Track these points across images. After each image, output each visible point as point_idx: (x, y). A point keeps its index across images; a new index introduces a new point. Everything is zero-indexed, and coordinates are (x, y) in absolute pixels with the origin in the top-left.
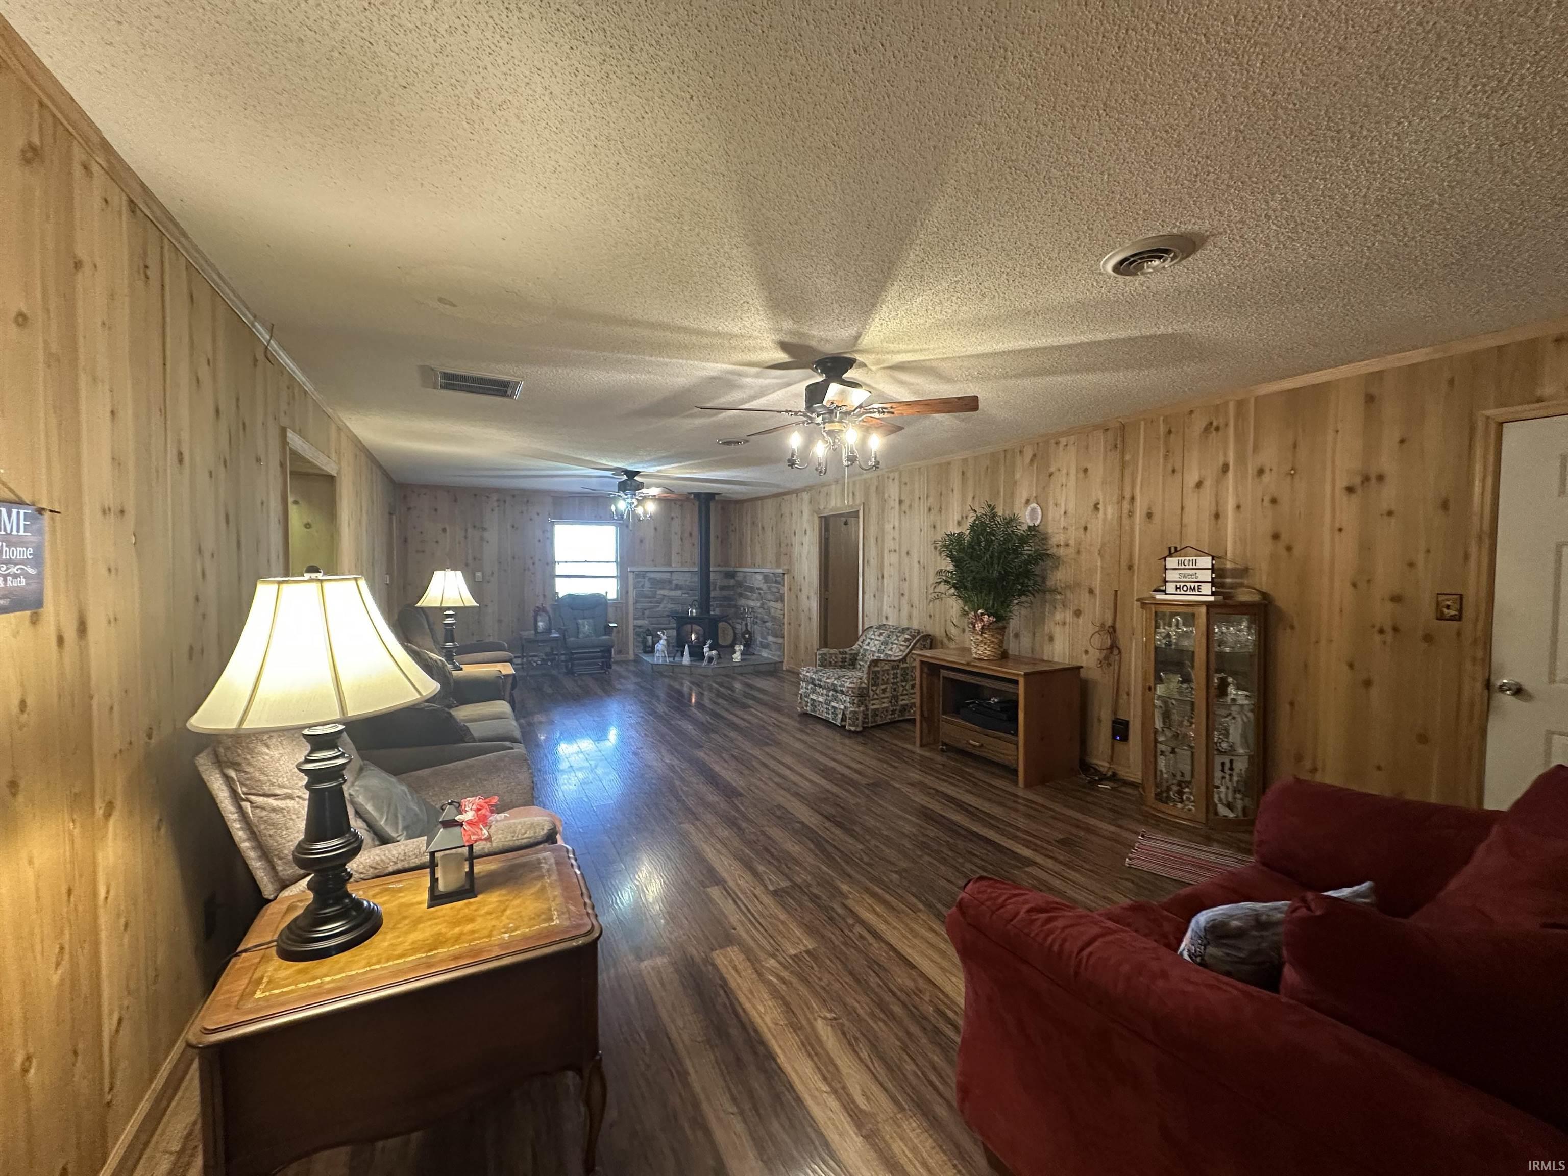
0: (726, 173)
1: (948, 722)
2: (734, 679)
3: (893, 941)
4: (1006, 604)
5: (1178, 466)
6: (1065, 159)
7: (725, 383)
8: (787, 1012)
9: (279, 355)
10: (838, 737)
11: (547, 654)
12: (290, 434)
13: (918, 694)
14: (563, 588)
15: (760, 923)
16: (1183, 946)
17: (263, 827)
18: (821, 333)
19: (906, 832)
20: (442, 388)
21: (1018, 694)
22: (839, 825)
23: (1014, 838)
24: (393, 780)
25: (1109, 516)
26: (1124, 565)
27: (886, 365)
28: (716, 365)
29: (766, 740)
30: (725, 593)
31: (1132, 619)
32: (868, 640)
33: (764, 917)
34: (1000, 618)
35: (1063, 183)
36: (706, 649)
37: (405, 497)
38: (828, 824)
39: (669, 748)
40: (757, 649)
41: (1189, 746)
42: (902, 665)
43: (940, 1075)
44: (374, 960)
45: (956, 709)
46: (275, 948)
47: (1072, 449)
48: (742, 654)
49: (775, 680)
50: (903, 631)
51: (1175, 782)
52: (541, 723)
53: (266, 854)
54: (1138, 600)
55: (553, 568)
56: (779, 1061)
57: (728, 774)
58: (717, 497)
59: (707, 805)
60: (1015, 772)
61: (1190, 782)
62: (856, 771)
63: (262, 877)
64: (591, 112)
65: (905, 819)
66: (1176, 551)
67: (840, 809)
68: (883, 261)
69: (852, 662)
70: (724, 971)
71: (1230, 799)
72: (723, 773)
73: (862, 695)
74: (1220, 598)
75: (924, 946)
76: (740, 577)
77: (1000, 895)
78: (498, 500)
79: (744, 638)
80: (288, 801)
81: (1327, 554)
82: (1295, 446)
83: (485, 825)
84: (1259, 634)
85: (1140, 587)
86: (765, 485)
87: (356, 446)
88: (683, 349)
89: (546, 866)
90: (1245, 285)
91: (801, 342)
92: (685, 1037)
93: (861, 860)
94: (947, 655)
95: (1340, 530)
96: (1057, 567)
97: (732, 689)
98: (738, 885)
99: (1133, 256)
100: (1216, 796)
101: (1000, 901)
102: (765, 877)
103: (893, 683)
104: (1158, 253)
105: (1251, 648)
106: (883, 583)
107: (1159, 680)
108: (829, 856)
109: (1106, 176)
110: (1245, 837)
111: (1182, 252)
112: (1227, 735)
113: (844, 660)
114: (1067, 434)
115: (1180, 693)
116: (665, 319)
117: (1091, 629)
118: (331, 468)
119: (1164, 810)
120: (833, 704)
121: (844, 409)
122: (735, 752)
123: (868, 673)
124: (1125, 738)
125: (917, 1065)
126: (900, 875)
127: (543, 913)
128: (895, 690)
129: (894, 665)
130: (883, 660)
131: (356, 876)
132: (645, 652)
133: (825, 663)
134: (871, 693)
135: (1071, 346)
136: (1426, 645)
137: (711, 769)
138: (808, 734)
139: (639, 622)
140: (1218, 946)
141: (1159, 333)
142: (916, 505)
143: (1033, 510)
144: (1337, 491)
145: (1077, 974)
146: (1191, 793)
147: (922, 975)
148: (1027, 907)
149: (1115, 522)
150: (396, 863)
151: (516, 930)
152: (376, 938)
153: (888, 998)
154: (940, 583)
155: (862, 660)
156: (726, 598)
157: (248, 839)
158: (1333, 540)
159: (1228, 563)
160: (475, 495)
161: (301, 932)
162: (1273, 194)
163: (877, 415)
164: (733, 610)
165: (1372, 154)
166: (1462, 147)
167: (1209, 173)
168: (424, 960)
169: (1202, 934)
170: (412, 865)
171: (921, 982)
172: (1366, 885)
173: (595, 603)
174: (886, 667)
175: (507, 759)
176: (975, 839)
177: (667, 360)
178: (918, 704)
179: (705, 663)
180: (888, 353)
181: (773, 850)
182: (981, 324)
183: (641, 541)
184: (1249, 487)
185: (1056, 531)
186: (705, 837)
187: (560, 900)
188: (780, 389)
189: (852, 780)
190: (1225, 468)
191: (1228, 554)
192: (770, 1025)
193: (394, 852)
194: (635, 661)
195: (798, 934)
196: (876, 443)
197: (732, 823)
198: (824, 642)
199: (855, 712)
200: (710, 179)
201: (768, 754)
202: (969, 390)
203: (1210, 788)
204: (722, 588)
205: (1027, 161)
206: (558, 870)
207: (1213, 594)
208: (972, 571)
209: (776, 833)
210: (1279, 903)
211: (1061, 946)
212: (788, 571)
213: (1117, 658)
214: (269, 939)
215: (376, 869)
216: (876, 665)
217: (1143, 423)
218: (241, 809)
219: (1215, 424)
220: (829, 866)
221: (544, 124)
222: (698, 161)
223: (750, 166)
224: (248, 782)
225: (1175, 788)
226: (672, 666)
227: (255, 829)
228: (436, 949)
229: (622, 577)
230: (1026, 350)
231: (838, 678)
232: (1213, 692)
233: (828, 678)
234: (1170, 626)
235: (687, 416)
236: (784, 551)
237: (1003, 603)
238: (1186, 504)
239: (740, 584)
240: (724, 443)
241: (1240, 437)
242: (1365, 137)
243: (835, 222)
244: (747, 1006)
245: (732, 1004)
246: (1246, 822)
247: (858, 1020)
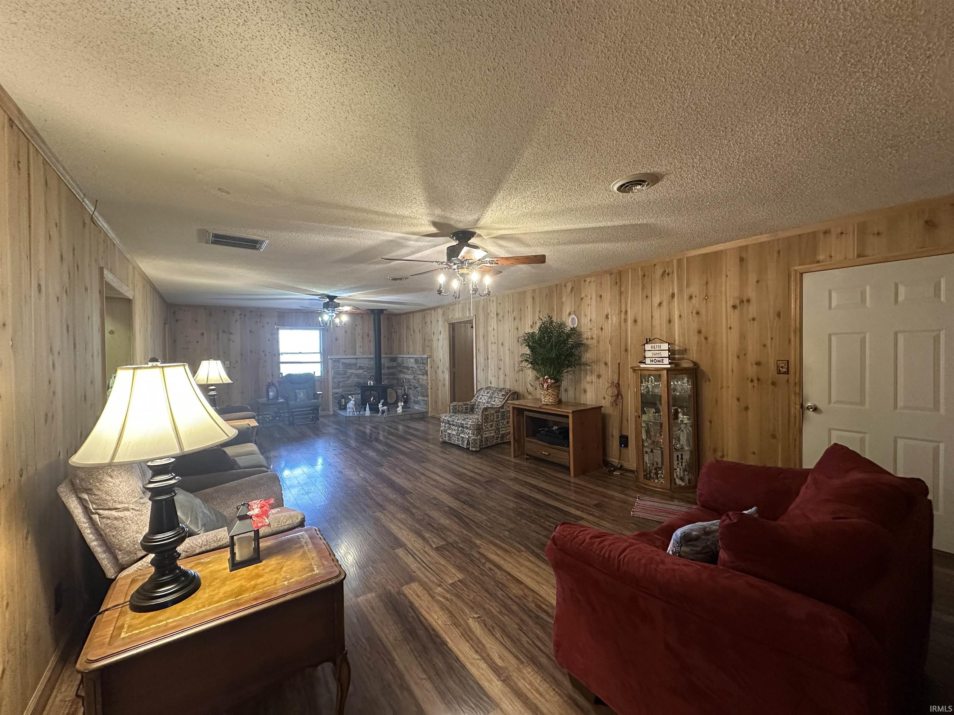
0: (410, 127)
1: (529, 442)
2: (398, 423)
3: (508, 570)
4: (560, 372)
5: (649, 295)
6: (595, 132)
7: (396, 244)
8: (451, 617)
9: (99, 220)
10: (465, 455)
11: (275, 413)
12: (105, 272)
13: (512, 426)
14: (285, 370)
15: (429, 567)
16: (669, 548)
17: (108, 530)
18: (458, 217)
19: (510, 507)
20: (212, 243)
21: (568, 424)
22: (471, 506)
23: (570, 505)
24: (192, 495)
25: (614, 322)
26: (623, 349)
27: (491, 236)
28: (392, 233)
29: (421, 459)
30: (391, 371)
31: (628, 379)
32: (481, 396)
33: (432, 564)
34: (557, 380)
35: (593, 144)
36: (380, 406)
37: (174, 313)
38: (465, 506)
39: (362, 467)
40: (412, 405)
41: (660, 448)
42: (501, 410)
43: (541, 640)
44: (200, 606)
45: (534, 434)
46: (128, 606)
47: (593, 285)
48: (403, 408)
49: (424, 423)
50: (501, 390)
51: (654, 468)
52: (275, 457)
53: (109, 548)
54: (631, 368)
55: (279, 358)
56: (449, 645)
57: (400, 480)
58: (385, 312)
59: (390, 501)
60: (568, 468)
61: (661, 468)
62: (477, 474)
63: (106, 565)
64: (334, 89)
65: (508, 500)
66: (650, 341)
67: (471, 497)
68: (495, 179)
69: (472, 410)
70: (410, 597)
71: (682, 476)
72: (398, 481)
73: (479, 429)
74: (673, 366)
75: (526, 571)
76: (399, 360)
77: (574, 532)
78: (240, 315)
79: (404, 398)
80: (125, 512)
81: (724, 341)
82: (707, 283)
83: (268, 517)
84: (693, 384)
85: (632, 361)
86: (415, 304)
87: (144, 279)
88: (371, 224)
89: (304, 541)
90: (682, 199)
91: (446, 222)
92: (391, 638)
93: (486, 525)
94: (528, 403)
95: (730, 328)
96: (587, 351)
97: (397, 430)
98: (414, 546)
99: (627, 183)
100: (675, 474)
101: (575, 534)
102: (430, 540)
103: (496, 421)
104: (640, 182)
105: (689, 393)
106: (488, 362)
107: (644, 412)
108: (467, 524)
109: (615, 143)
110: (691, 495)
111: (652, 182)
112: (679, 440)
113: (467, 409)
114: (589, 276)
115: (655, 419)
116: (364, 206)
117: (607, 385)
118: (129, 294)
119: (648, 483)
120: (462, 435)
121: (470, 261)
122: (404, 468)
123: (482, 416)
124: (626, 446)
125: (529, 638)
126: (509, 532)
127: (307, 567)
128: (498, 425)
129: (498, 410)
130: (490, 408)
131: (183, 555)
132: (340, 409)
133: (456, 411)
134: (484, 427)
135: (593, 228)
136: (773, 387)
137: (389, 479)
138: (446, 454)
139: (334, 391)
140: (687, 546)
141: (639, 223)
142: (506, 317)
143: (573, 319)
144: (728, 308)
145: (618, 567)
146: (662, 474)
147: (527, 587)
148: (589, 536)
149: (617, 325)
150: (201, 547)
151: (292, 578)
152: (199, 593)
153: (509, 602)
154: (522, 361)
155: (478, 408)
156: (391, 374)
157: (96, 540)
158: (727, 333)
159: (676, 346)
160: (225, 311)
161: (145, 593)
162: (696, 156)
163: (488, 265)
164: (396, 381)
165: (741, 139)
166: (780, 139)
167: (666, 143)
168: (233, 602)
169: (679, 541)
170: (212, 548)
171: (526, 591)
172: (754, 509)
173: (308, 379)
174: (493, 412)
175: (265, 478)
176: (550, 508)
177: (362, 230)
178: (512, 431)
179: (380, 414)
180: (494, 229)
181: (433, 524)
182: (546, 215)
183: (336, 339)
184: (685, 305)
185: (586, 330)
186: (391, 520)
187: (317, 559)
188: (430, 248)
189: (475, 479)
190: (673, 295)
191: (676, 342)
192: (442, 626)
193: (200, 540)
194: (334, 415)
195: (454, 572)
196: (488, 281)
197: (406, 510)
198: (453, 398)
199: (475, 439)
200: (400, 130)
201: (423, 467)
202: (539, 251)
203: (672, 470)
204: (389, 368)
205: (575, 132)
206: (312, 542)
207: (670, 363)
208: (541, 354)
209: (435, 514)
210: (714, 521)
211: (609, 554)
212: (430, 356)
213: (621, 400)
214: (122, 601)
215: (187, 552)
216: (487, 411)
217: (630, 270)
218: (91, 520)
219: (667, 272)
220: (467, 531)
221: (304, 93)
222: (394, 120)
223: (425, 124)
224: (97, 501)
225: (654, 471)
226: (359, 417)
227: (102, 533)
228: (241, 595)
229: (324, 363)
230: (570, 230)
231: (464, 420)
232: (672, 417)
233: (458, 420)
234: (648, 382)
235: (372, 263)
236: (427, 344)
237: (558, 372)
238: (654, 314)
239: (399, 365)
240: (393, 279)
241: (680, 278)
242: (738, 131)
243: (470, 157)
244: (427, 616)
245: (418, 617)
246: (692, 487)
247: (492, 617)
